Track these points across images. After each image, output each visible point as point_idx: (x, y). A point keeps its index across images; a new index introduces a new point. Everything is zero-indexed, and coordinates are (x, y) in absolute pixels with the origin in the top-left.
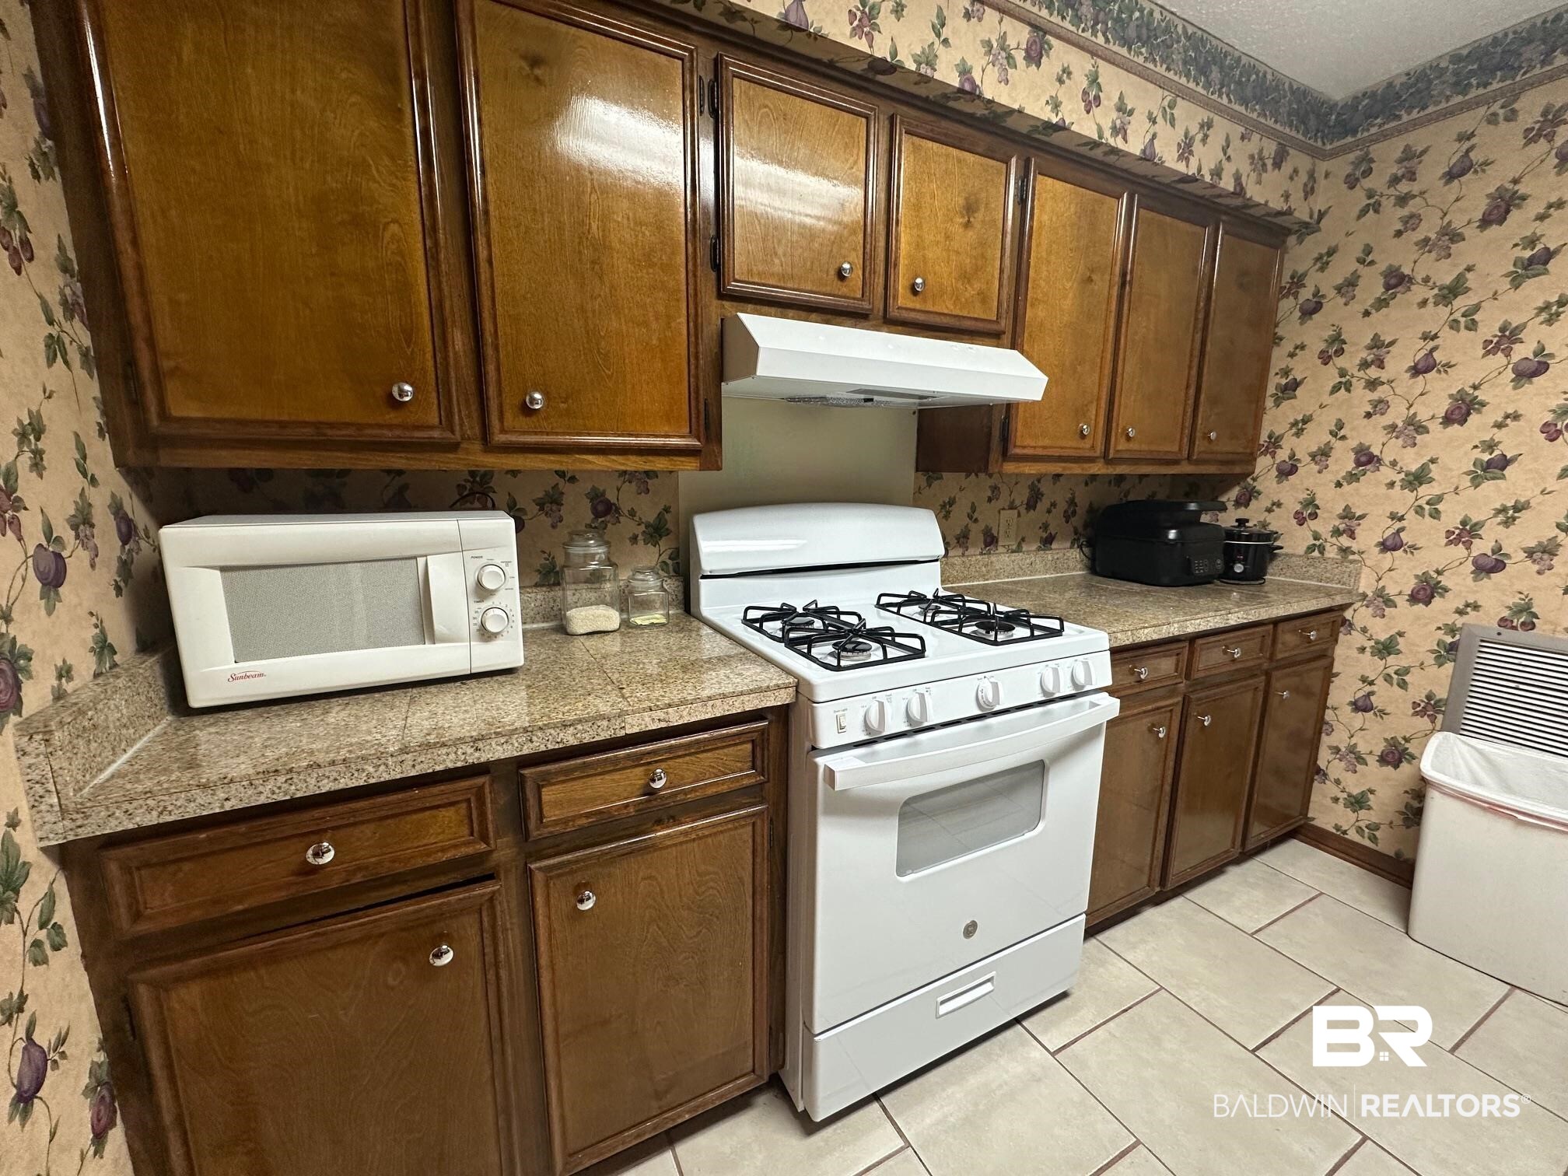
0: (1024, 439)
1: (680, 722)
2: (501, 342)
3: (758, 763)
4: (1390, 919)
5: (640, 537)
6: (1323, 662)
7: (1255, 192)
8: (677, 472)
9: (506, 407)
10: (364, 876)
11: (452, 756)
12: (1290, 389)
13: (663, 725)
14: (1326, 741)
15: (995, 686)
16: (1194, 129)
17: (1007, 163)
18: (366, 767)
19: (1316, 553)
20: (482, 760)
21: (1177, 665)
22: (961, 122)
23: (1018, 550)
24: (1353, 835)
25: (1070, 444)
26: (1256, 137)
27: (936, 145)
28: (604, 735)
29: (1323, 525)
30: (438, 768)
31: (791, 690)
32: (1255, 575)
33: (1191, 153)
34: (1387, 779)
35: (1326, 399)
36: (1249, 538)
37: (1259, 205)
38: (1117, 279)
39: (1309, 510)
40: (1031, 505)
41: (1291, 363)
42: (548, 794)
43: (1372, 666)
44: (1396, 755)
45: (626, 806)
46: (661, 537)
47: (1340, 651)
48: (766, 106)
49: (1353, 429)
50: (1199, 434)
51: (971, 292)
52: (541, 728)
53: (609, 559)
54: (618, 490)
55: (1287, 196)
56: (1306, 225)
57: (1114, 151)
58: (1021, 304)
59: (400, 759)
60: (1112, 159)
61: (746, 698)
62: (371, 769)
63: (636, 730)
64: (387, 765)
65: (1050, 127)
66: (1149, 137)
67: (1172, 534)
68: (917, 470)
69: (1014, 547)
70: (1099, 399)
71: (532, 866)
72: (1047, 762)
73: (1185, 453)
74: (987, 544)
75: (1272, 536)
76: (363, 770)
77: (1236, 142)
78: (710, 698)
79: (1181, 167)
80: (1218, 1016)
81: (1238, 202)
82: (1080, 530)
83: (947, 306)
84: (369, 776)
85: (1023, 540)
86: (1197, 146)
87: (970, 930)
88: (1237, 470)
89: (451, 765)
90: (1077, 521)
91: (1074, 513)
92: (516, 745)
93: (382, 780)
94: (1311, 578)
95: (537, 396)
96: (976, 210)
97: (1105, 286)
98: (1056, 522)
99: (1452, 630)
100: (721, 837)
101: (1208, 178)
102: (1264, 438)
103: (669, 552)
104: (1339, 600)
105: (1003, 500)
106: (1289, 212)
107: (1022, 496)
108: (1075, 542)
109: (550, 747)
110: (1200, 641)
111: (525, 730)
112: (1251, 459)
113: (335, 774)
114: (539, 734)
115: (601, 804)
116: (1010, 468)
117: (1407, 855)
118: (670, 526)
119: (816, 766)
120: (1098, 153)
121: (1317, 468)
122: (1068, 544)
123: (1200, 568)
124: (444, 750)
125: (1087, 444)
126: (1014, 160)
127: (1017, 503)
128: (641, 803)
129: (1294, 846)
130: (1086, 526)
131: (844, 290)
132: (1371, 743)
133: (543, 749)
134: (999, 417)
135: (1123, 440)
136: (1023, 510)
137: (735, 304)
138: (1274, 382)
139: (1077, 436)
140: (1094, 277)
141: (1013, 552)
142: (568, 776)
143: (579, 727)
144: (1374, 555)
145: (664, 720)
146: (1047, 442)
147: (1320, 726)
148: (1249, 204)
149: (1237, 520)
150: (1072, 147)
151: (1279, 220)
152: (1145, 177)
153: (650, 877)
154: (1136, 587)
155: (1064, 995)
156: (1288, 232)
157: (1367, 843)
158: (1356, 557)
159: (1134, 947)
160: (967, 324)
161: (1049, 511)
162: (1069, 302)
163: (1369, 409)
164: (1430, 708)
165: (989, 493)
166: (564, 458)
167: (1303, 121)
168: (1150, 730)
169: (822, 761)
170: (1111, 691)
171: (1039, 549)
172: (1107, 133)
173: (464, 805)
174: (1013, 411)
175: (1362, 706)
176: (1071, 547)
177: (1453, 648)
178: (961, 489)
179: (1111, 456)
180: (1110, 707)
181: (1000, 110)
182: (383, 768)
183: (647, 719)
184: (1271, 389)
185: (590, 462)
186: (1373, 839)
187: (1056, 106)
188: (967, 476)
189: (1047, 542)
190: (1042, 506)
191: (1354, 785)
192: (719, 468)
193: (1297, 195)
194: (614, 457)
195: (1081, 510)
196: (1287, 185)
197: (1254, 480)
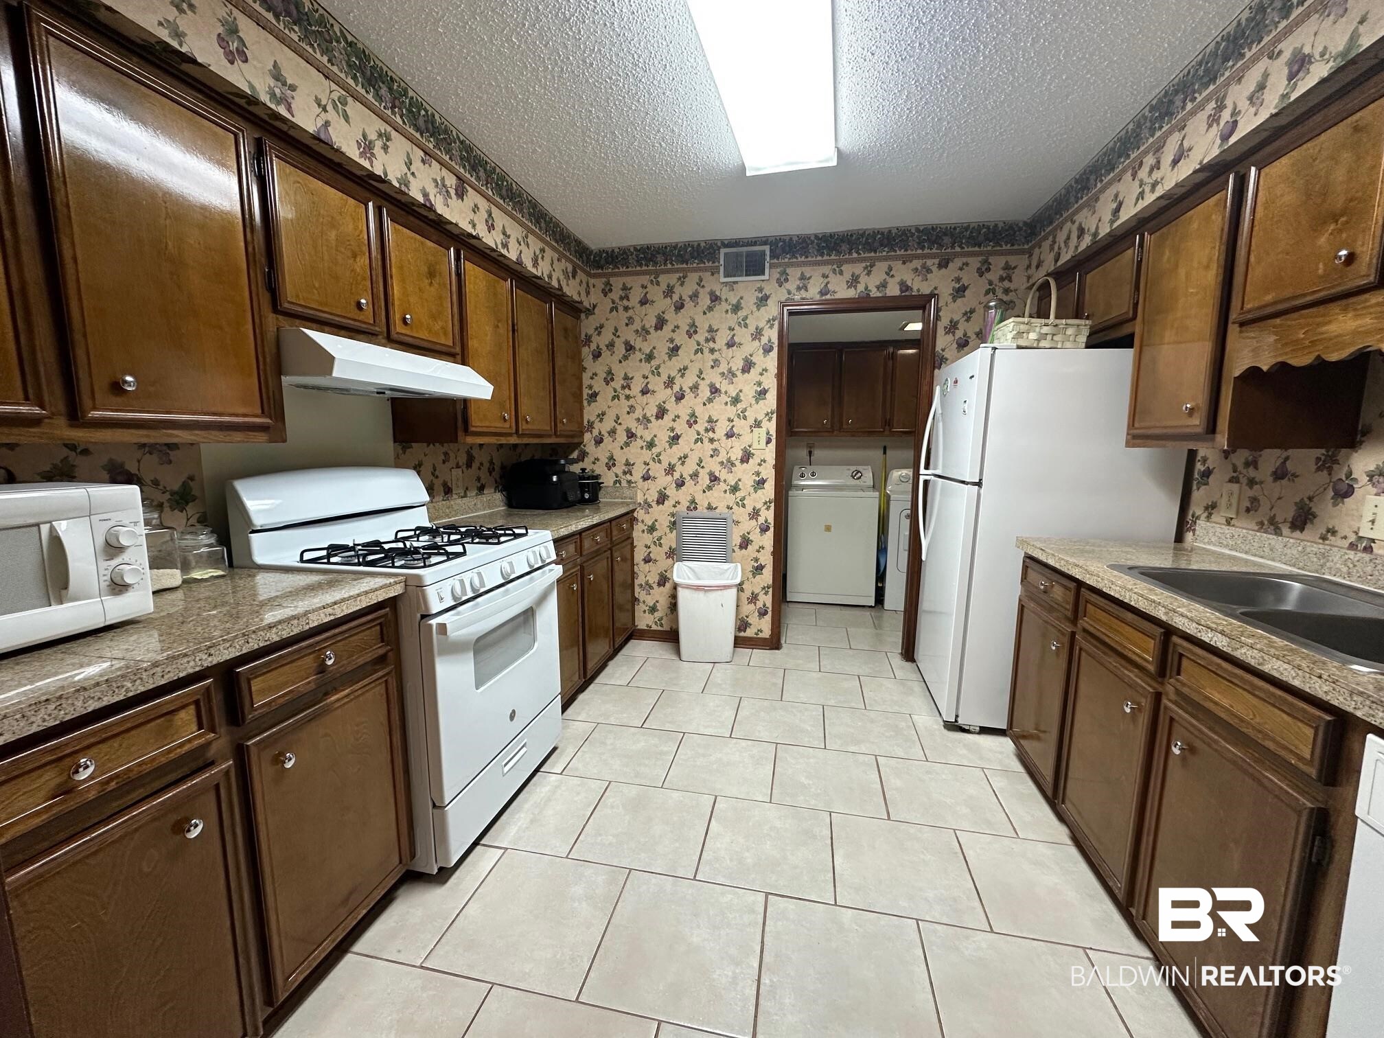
0: (476, 423)
1: (342, 615)
2: (88, 329)
3: (385, 639)
4: (674, 657)
5: (166, 504)
6: (630, 541)
7: (566, 290)
8: (198, 444)
9: (96, 388)
10: (117, 783)
11: (192, 663)
12: (594, 396)
13: (332, 618)
14: (637, 582)
15: (511, 564)
16: (538, 252)
17: (449, 249)
18: (125, 683)
19: (618, 485)
20: (214, 663)
21: (576, 548)
22: (418, 218)
23: (465, 496)
24: (654, 627)
25: (498, 425)
26: (563, 261)
27: (408, 231)
28: (296, 631)
29: (618, 469)
30: (181, 675)
31: (402, 584)
32: (594, 500)
33: (538, 264)
34: (662, 593)
35: (610, 403)
36: (588, 479)
37: (568, 296)
38: (510, 328)
39: (611, 463)
40: (469, 465)
41: (593, 382)
42: (256, 685)
43: (648, 539)
44: (663, 580)
45: (309, 683)
46: (187, 503)
47: (635, 534)
48: (299, 182)
49: (623, 420)
50: (558, 421)
51: (437, 327)
52: (254, 632)
53: (161, 523)
54: (139, 461)
55: (579, 294)
56: (589, 310)
57: (502, 255)
58: (465, 337)
59: (152, 672)
60: (502, 259)
61: (378, 592)
62: (129, 685)
63: (316, 624)
64: (141, 679)
65: (470, 235)
66: (519, 252)
67: (555, 479)
68: (395, 442)
69: (462, 494)
70: (510, 399)
71: (249, 743)
72: (534, 607)
73: (514, 431)
74: (446, 493)
75: (598, 477)
76: (123, 687)
77: (555, 262)
78: (359, 595)
79: (534, 271)
80: (625, 721)
81: (560, 293)
82: (498, 480)
83: (423, 334)
84: (127, 691)
85: (467, 489)
86: (540, 260)
87: (512, 716)
88: (576, 440)
89: (191, 671)
90: (496, 474)
91: (494, 469)
92: (238, 647)
93: (139, 692)
94: (618, 498)
95: (129, 378)
96: (435, 276)
97: (504, 330)
98: (484, 474)
99: (673, 515)
100: (367, 694)
101: (547, 279)
102: (586, 423)
103: (198, 515)
104: (631, 507)
105: (452, 463)
106: (581, 302)
107: (463, 459)
108: (496, 489)
109: (261, 645)
110: (584, 534)
111: (244, 635)
112: (582, 434)
113: (99, 694)
114: (253, 636)
115: (291, 686)
116: (470, 440)
117: (674, 627)
118: (196, 492)
119: (431, 626)
120: (494, 254)
121: (611, 439)
122: (493, 490)
123: (571, 498)
124: (186, 660)
125: (507, 425)
126: (452, 249)
127: (461, 464)
128: (317, 679)
129: (633, 643)
130: (501, 478)
131: (361, 318)
132: (653, 578)
133: (256, 647)
134: (460, 407)
135: (524, 423)
136: (465, 469)
137: (286, 318)
138: (586, 392)
139: (503, 421)
140: (500, 325)
141: (462, 497)
142: (269, 668)
143: (280, 627)
144: (640, 483)
145: (333, 615)
146: (487, 424)
147: (633, 575)
148: (564, 295)
149: (581, 469)
150: (480, 247)
151: (577, 305)
152: (517, 271)
153: (326, 735)
154: (541, 512)
155: (555, 749)
156: (581, 311)
157: (660, 628)
158: (634, 485)
159: (579, 714)
160: (438, 348)
161: (479, 469)
162: (489, 338)
163: (628, 409)
164: (672, 554)
165: (443, 457)
166: (152, 433)
167: (581, 257)
168: (569, 587)
169: (434, 622)
170: (556, 562)
171: (477, 495)
172: (500, 246)
173: (193, 707)
174: (469, 405)
175: (647, 560)
176: (495, 492)
177: (674, 523)
178: (425, 455)
179: (520, 433)
180: (558, 570)
181: (444, 220)
182: (139, 681)
183: (322, 615)
184: (585, 396)
185: (177, 436)
186: (662, 625)
187: (474, 226)
188: (428, 446)
189: (481, 489)
190: (475, 465)
191: (650, 601)
192: (285, 441)
193: (583, 294)
194: (197, 432)
195: (497, 468)
196: (579, 288)
197: (584, 446)
